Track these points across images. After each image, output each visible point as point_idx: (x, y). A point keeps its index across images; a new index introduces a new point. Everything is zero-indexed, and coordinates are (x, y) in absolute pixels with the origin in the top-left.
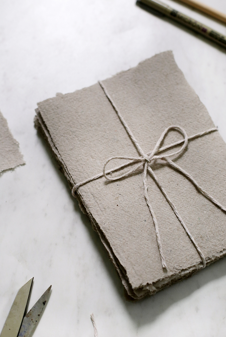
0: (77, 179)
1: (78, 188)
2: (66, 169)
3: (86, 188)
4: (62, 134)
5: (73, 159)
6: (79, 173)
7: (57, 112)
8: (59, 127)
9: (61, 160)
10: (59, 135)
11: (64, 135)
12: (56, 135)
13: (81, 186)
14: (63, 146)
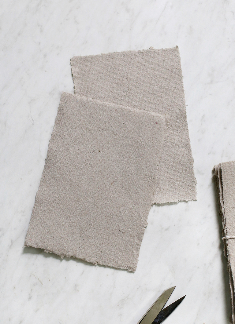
0: (229, 232)
1: (228, 239)
2: (224, 220)
3: (234, 242)
4: (231, 194)
5: (232, 215)
6: (232, 228)
7: (233, 174)
8: (231, 187)
9: (223, 213)
10: (229, 194)
11: (232, 194)
12: (227, 192)
13: (230, 239)
14: (228, 203)
